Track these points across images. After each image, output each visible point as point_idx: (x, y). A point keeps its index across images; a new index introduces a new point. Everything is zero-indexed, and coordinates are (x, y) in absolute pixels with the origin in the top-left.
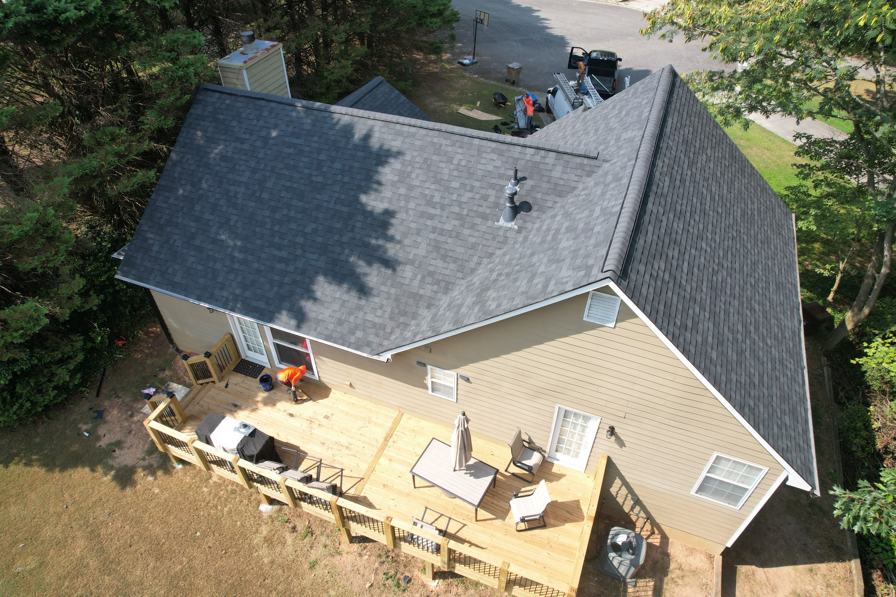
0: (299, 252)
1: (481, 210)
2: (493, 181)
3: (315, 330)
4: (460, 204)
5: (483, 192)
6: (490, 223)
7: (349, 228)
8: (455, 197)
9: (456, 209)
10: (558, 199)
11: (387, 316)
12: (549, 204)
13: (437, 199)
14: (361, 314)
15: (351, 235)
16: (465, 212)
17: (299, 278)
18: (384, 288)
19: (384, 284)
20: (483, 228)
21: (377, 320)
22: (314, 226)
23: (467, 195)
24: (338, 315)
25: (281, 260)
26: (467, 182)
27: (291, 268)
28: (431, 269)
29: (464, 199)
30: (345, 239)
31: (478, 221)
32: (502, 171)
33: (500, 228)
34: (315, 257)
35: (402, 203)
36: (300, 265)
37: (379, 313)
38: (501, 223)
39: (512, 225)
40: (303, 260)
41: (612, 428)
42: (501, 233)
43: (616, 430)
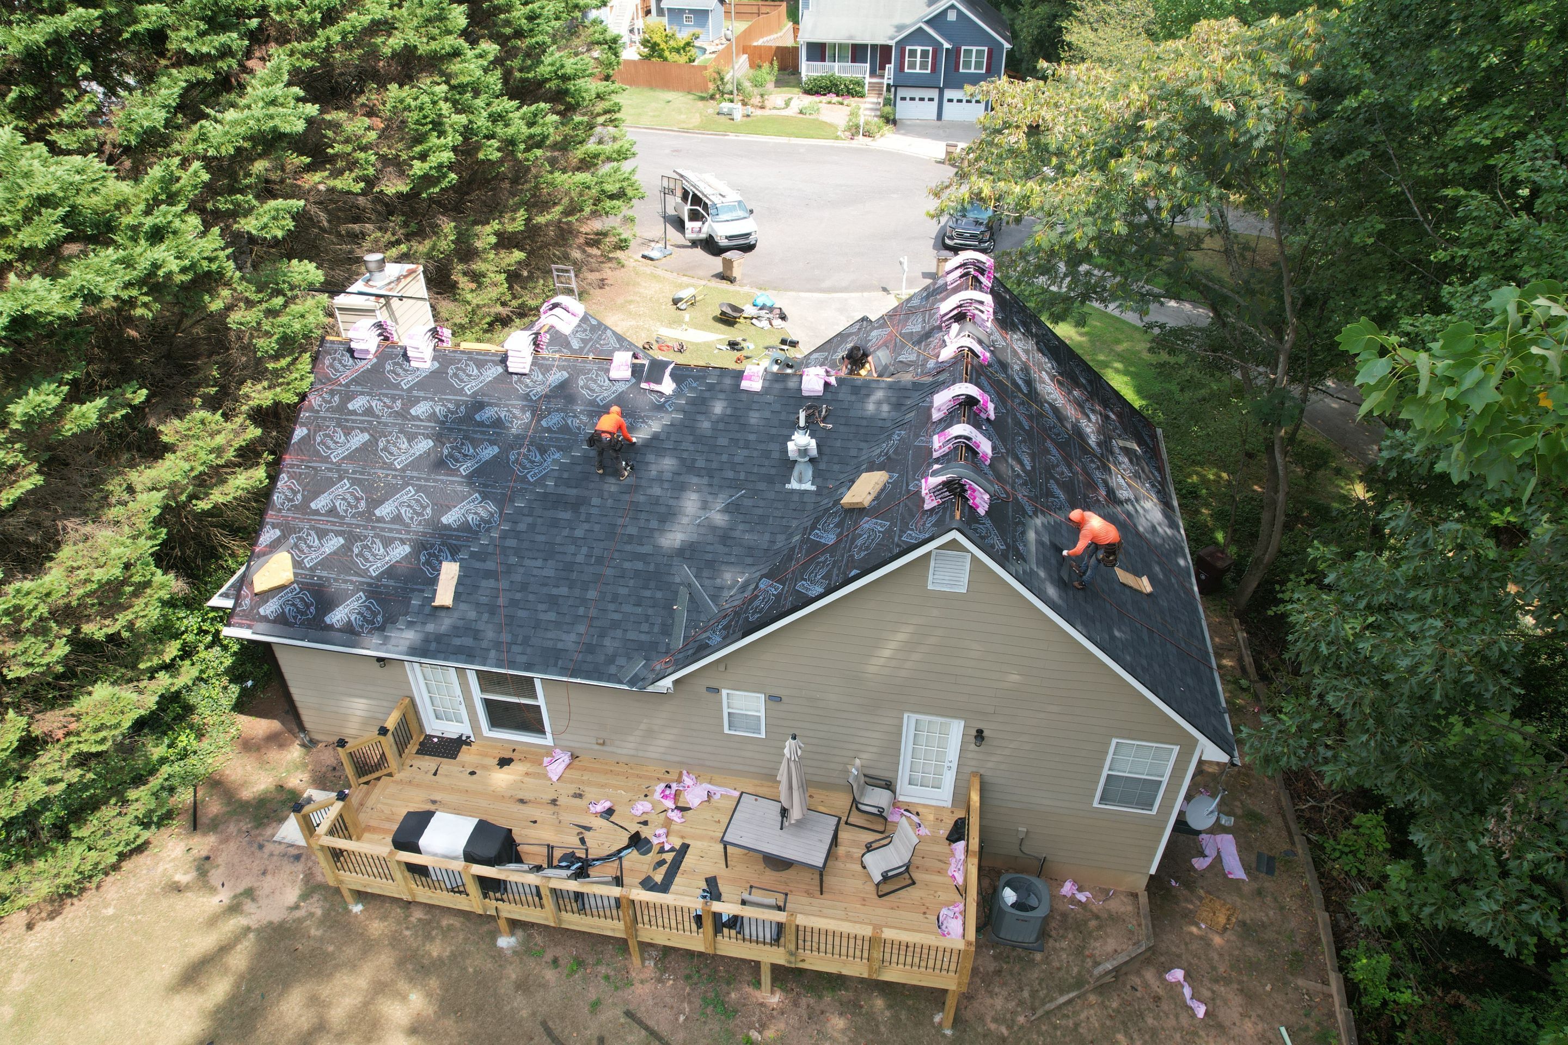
0: (514, 560)
1: (763, 470)
2: (774, 431)
4: (734, 466)
5: (763, 446)
6: (778, 487)
7: (583, 518)
8: (725, 458)
9: (730, 474)
10: (863, 445)
11: (657, 629)
12: (853, 452)
13: (700, 463)
14: (619, 633)
15: (586, 526)
16: (742, 476)
17: (518, 596)
18: (647, 593)
19: (646, 588)
20: (771, 495)
21: (643, 637)
22: (530, 520)
23: (741, 455)
24: (585, 639)
25: (488, 574)
26: (738, 436)
27: (504, 584)
28: (709, 557)
29: (738, 459)
30: (579, 533)
31: (762, 486)
33: (793, 491)
34: (539, 563)
36: (518, 578)
37: (645, 627)
38: (794, 485)
39: (808, 486)
40: (521, 570)
41: (980, 732)
42: (796, 498)
43: (986, 733)
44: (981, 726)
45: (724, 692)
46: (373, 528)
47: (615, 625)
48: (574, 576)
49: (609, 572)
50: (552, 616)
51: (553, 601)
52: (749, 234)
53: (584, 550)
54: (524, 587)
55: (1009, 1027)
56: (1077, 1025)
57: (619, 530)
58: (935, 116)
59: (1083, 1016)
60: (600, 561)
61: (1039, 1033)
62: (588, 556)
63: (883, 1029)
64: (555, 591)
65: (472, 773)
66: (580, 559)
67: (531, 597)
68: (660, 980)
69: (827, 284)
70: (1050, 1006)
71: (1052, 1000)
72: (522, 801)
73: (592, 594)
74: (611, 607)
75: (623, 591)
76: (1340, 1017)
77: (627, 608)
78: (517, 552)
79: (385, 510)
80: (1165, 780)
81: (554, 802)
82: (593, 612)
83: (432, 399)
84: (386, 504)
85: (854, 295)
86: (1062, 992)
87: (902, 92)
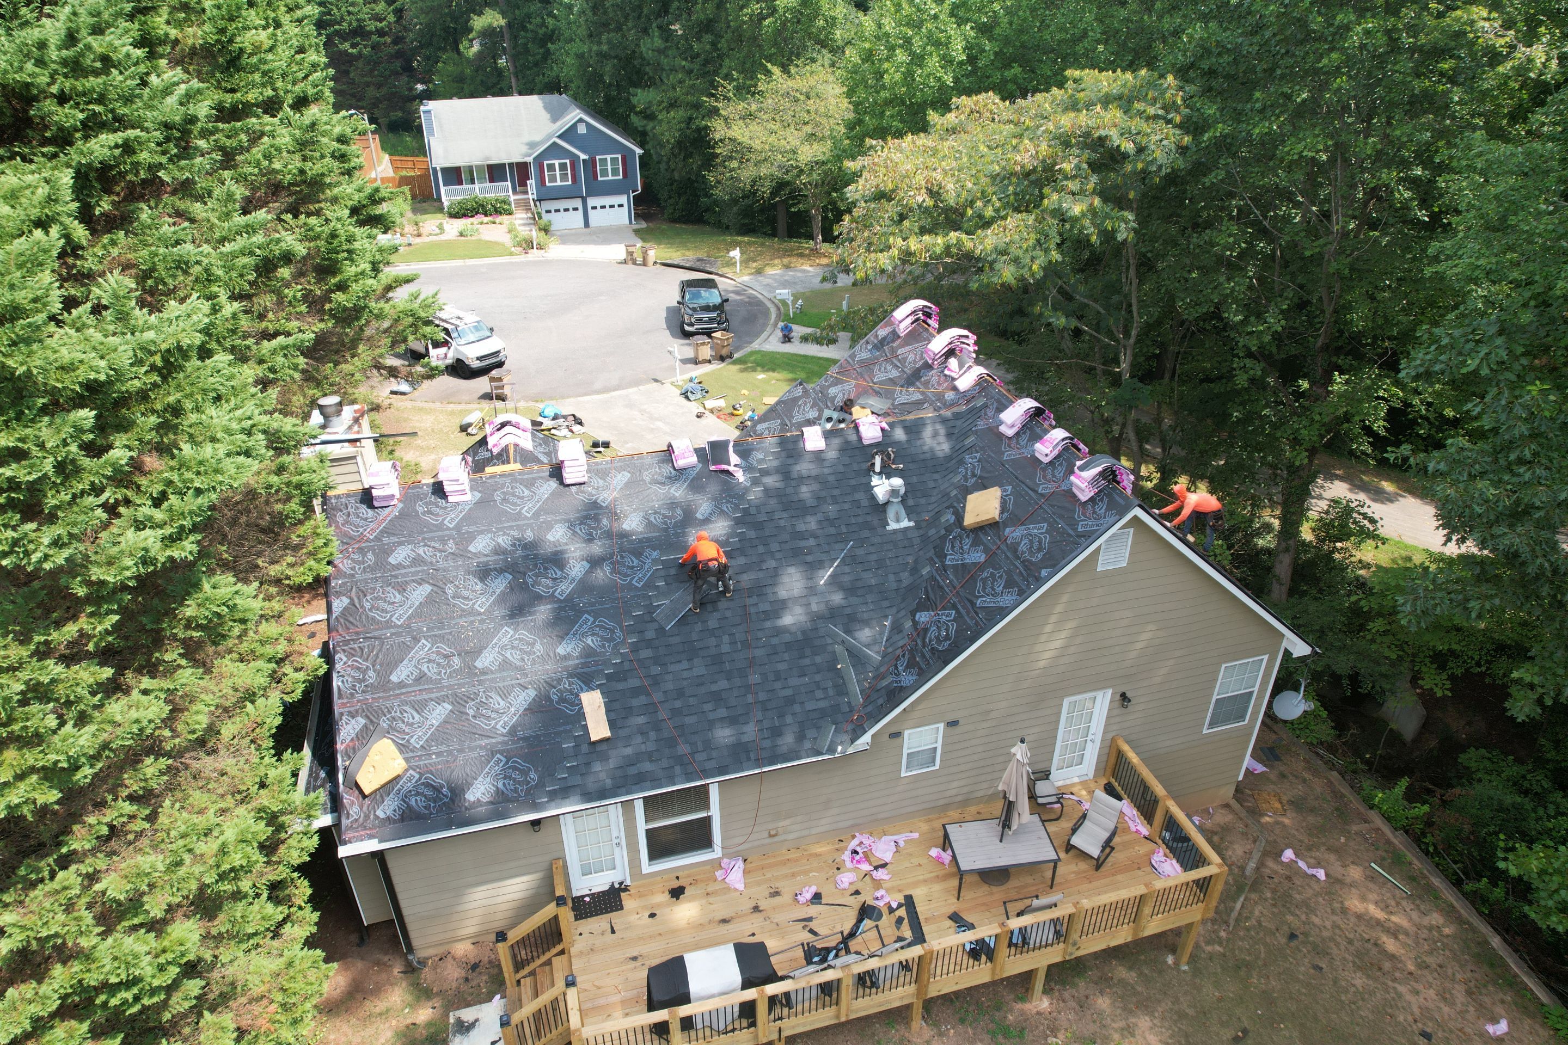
0: (656, 670)
1: (860, 520)
2: (853, 482)
3: (749, 759)
5: (850, 498)
6: (880, 531)
11: (831, 692)
14: (797, 708)
16: (844, 529)
17: (678, 704)
18: (807, 661)
19: (803, 657)
20: (878, 540)
21: (822, 704)
24: (766, 724)
25: (636, 692)
27: (657, 697)
28: (848, 611)
31: (865, 533)
32: (855, 467)
33: (895, 532)
34: (685, 665)
35: (761, 549)
36: (669, 686)
37: (819, 694)
38: (893, 526)
39: (906, 523)
40: (669, 677)
41: (1123, 695)
42: (900, 536)
43: (1128, 695)
44: (1123, 689)
45: (906, 733)
46: (481, 682)
47: (790, 701)
48: (727, 666)
49: (759, 653)
50: (722, 712)
51: (717, 698)
52: (497, 353)
53: (726, 639)
54: (680, 693)
55: (1220, 944)
56: (1259, 922)
57: (753, 610)
58: (582, 224)
59: (1257, 913)
60: (746, 644)
61: (1242, 939)
62: (733, 643)
63: (1139, 989)
64: (714, 688)
65: (652, 915)
66: (725, 648)
67: (692, 701)
68: (941, 1034)
69: (598, 386)
70: (1234, 915)
71: (1232, 910)
72: (724, 921)
73: (754, 678)
74: (778, 685)
75: (782, 667)
76: (1395, 841)
77: (794, 681)
78: (656, 660)
79: (486, 660)
80: (1256, 689)
81: (756, 909)
82: (762, 696)
83: (490, 531)
84: (485, 653)
85: (631, 390)
86: (1235, 900)
87: (547, 205)
